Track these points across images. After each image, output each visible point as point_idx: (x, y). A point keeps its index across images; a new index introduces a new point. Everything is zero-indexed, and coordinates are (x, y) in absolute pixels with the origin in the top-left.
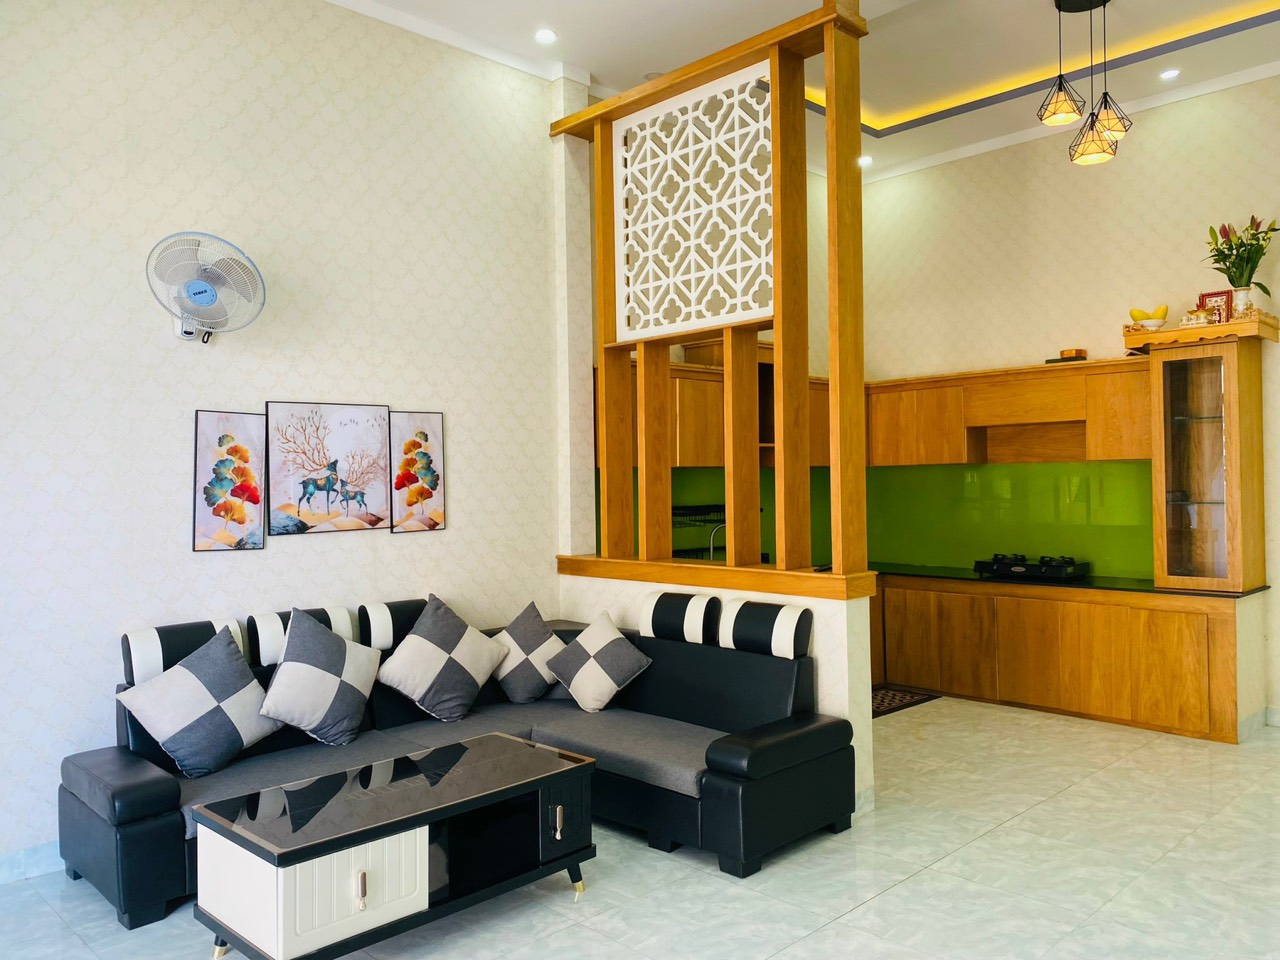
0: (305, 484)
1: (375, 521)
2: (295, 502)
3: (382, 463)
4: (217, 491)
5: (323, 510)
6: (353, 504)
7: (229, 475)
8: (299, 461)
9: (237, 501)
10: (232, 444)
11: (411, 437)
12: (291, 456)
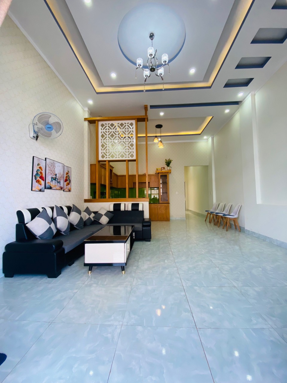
0: (52, 178)
1: (61, 188)
2: (50, 182)
3: (63, 176)
4: (37, 177)
5: (54, 185)
6: (59, 184)
7: (39, 173)
8: (51, 173)
9: (40, 180)
10: (40, 166)
11: (67, 172)
12: (50, 171)
